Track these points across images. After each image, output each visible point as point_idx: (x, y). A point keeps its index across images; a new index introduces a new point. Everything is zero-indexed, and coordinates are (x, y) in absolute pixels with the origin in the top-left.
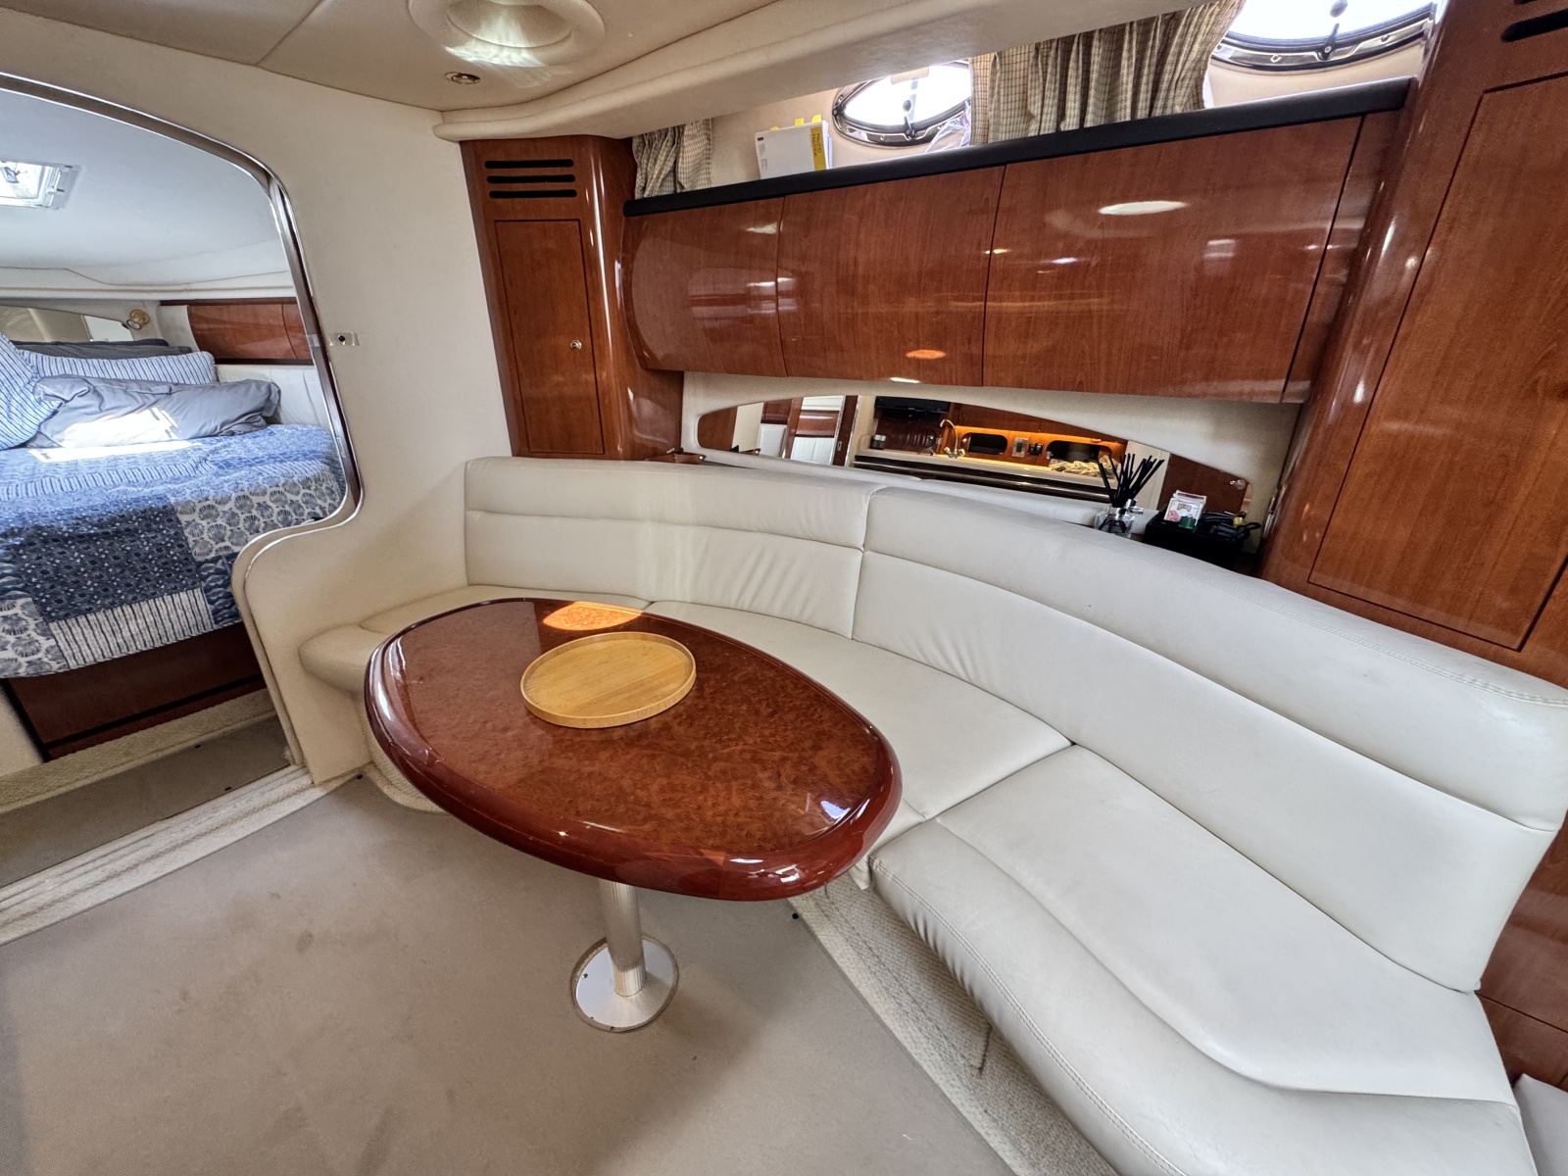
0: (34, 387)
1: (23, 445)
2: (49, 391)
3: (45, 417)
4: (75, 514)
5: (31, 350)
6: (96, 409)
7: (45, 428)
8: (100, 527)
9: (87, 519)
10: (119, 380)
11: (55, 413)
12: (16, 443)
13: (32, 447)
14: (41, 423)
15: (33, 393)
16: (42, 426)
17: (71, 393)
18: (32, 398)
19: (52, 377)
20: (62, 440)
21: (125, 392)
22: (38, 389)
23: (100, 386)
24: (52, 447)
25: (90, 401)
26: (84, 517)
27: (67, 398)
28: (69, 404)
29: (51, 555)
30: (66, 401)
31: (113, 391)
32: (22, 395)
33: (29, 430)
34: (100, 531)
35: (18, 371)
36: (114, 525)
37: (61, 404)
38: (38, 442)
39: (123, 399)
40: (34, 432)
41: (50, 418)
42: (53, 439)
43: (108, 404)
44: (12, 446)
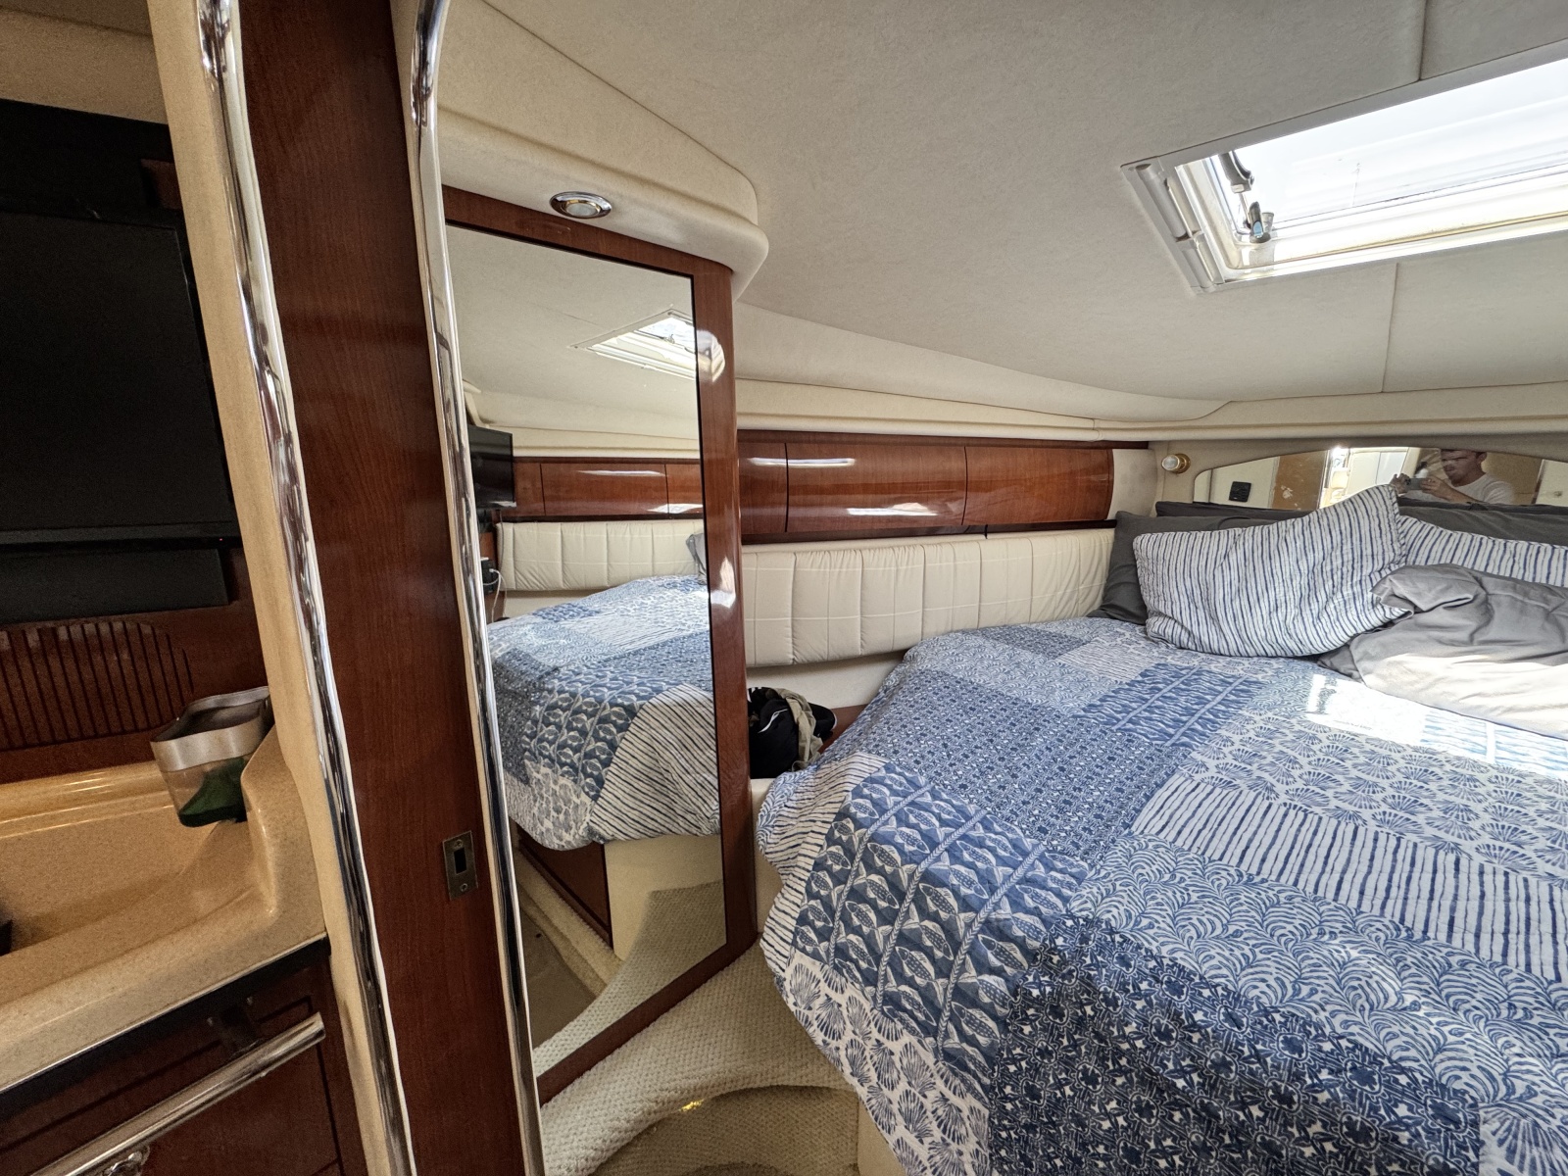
0: (1383, 579)
1: (1314, 657)
2: (1401, 590)
3: (1368, 627)
4: (1183, 1002)
5: (1420, 517)
6: (1463, 635)
7: (1357, 647)
8: (1210, 1085)
9: (1196, 1037)
10: (1549, 589)
11: (1388, 624)
12: (1306, 652)
13: (1324, 666)
14: (1358, 635)
15: (1373, 589)
16: (1356, 639)
17: (1435, 599)
18: (1368, 595)
19: (1426, 568)
20: (1370, 673)
21: (1548, 615)
22: (1387, 584)
23: (1501, 595)
24: (1350, 676)
25: (1464, 620)
26: (1194, 1026)
27: (1423, 607)
28: (1423, 618)
29: (1068, 1063)
30: (1418, 611)
31: (1523, 612)
32: (1357, 589)
33: (1335, 639)
34: (1199, 1096)
35: (1378, 549)
36: (1243, 1106)
37: (1407, 613)
38: (1336, 661)
39: (1534, 629)
40: (1339, 644)
41: (1375, 630)
42: (1358, 665)
43: (1493, 632)
44: (1300, 654)
